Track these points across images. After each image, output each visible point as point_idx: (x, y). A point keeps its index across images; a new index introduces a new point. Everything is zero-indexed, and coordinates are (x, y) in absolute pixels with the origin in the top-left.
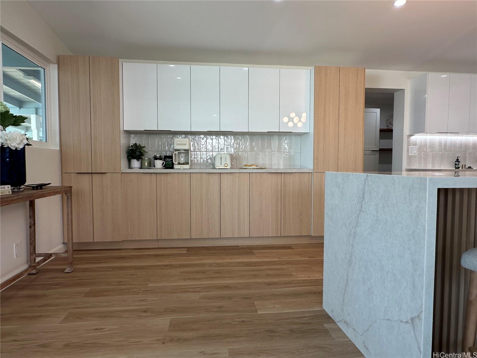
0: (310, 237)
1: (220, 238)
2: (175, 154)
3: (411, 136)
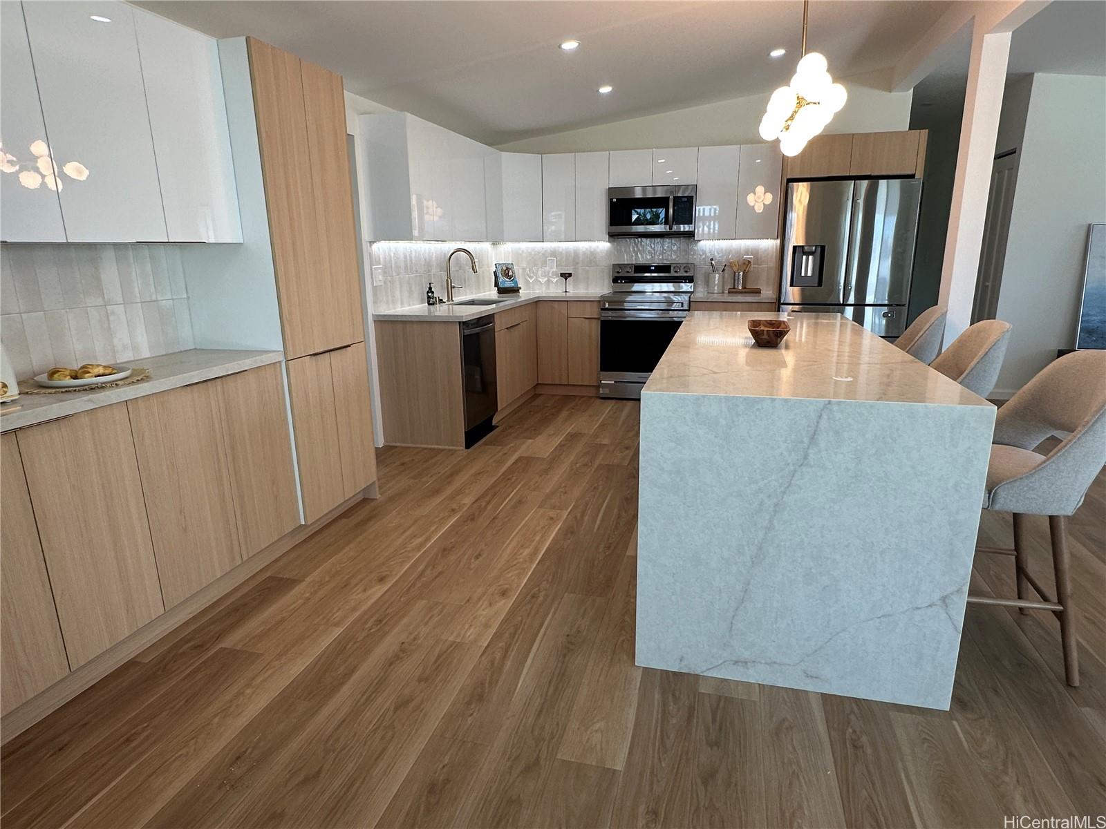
1: (72, 675)
3: (371, 243)
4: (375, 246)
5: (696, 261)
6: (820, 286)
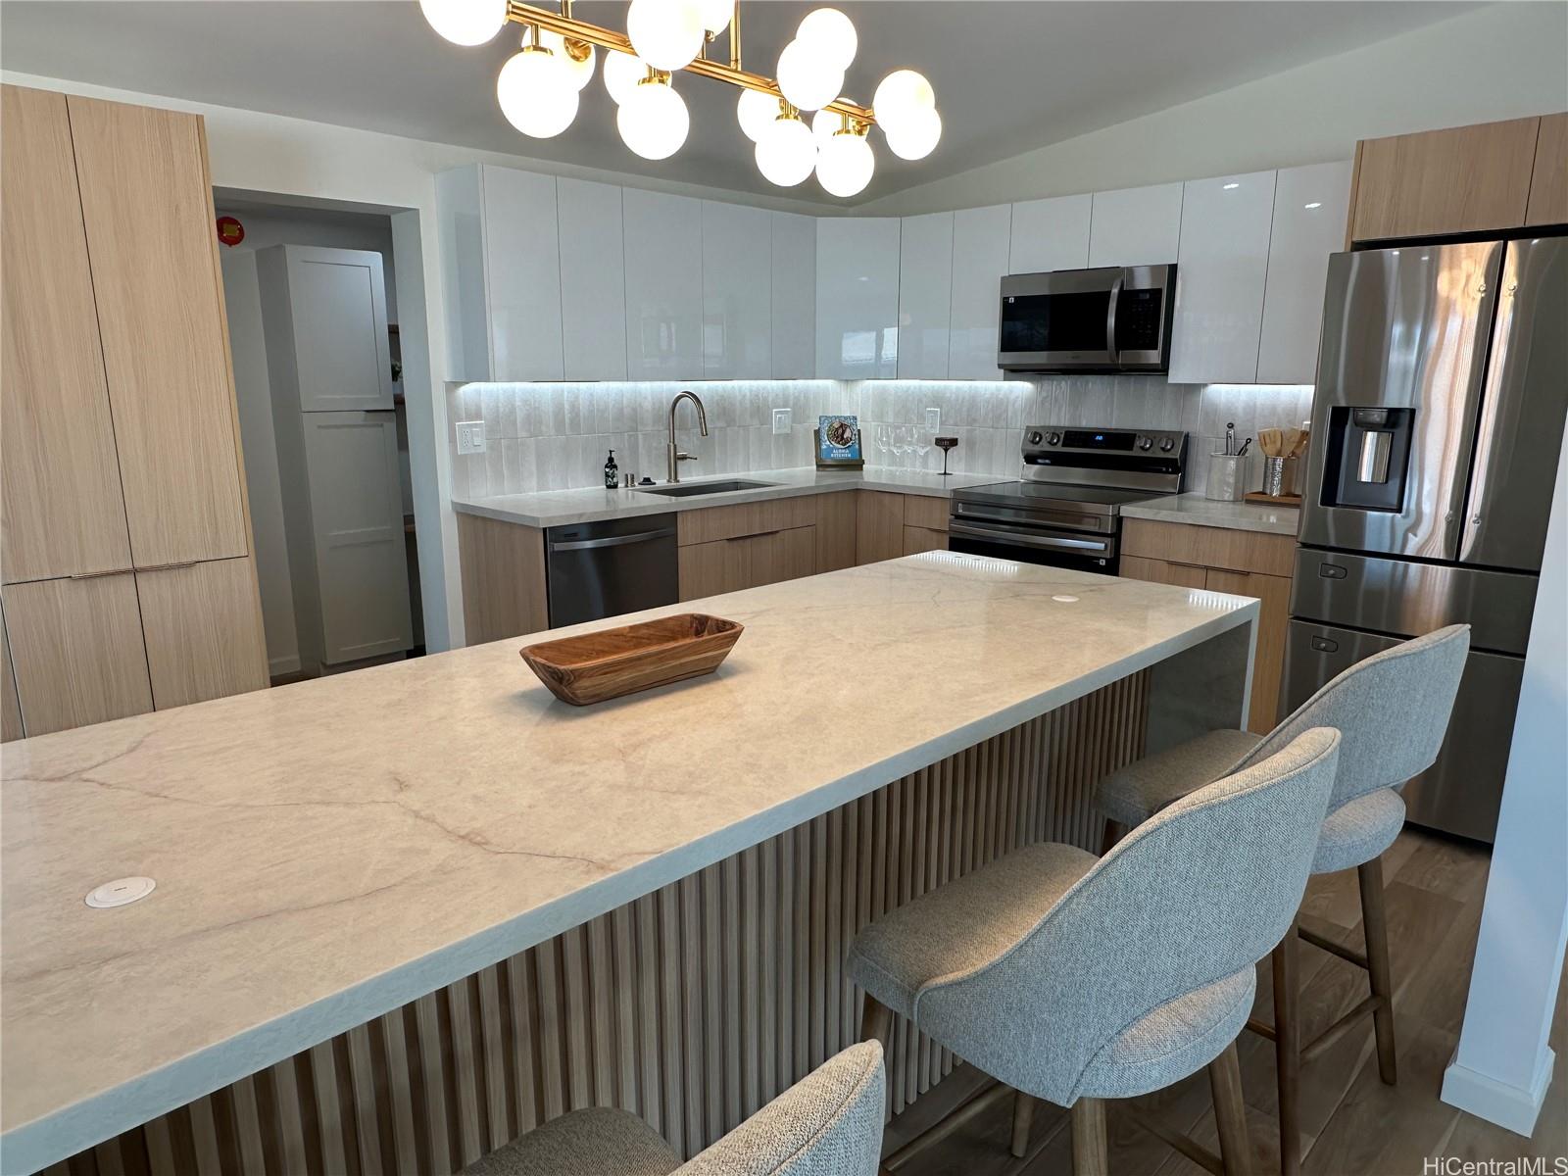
3: (454, 385)
4: (467, 392)
5: (1195, 426)
6: (1399, 510)
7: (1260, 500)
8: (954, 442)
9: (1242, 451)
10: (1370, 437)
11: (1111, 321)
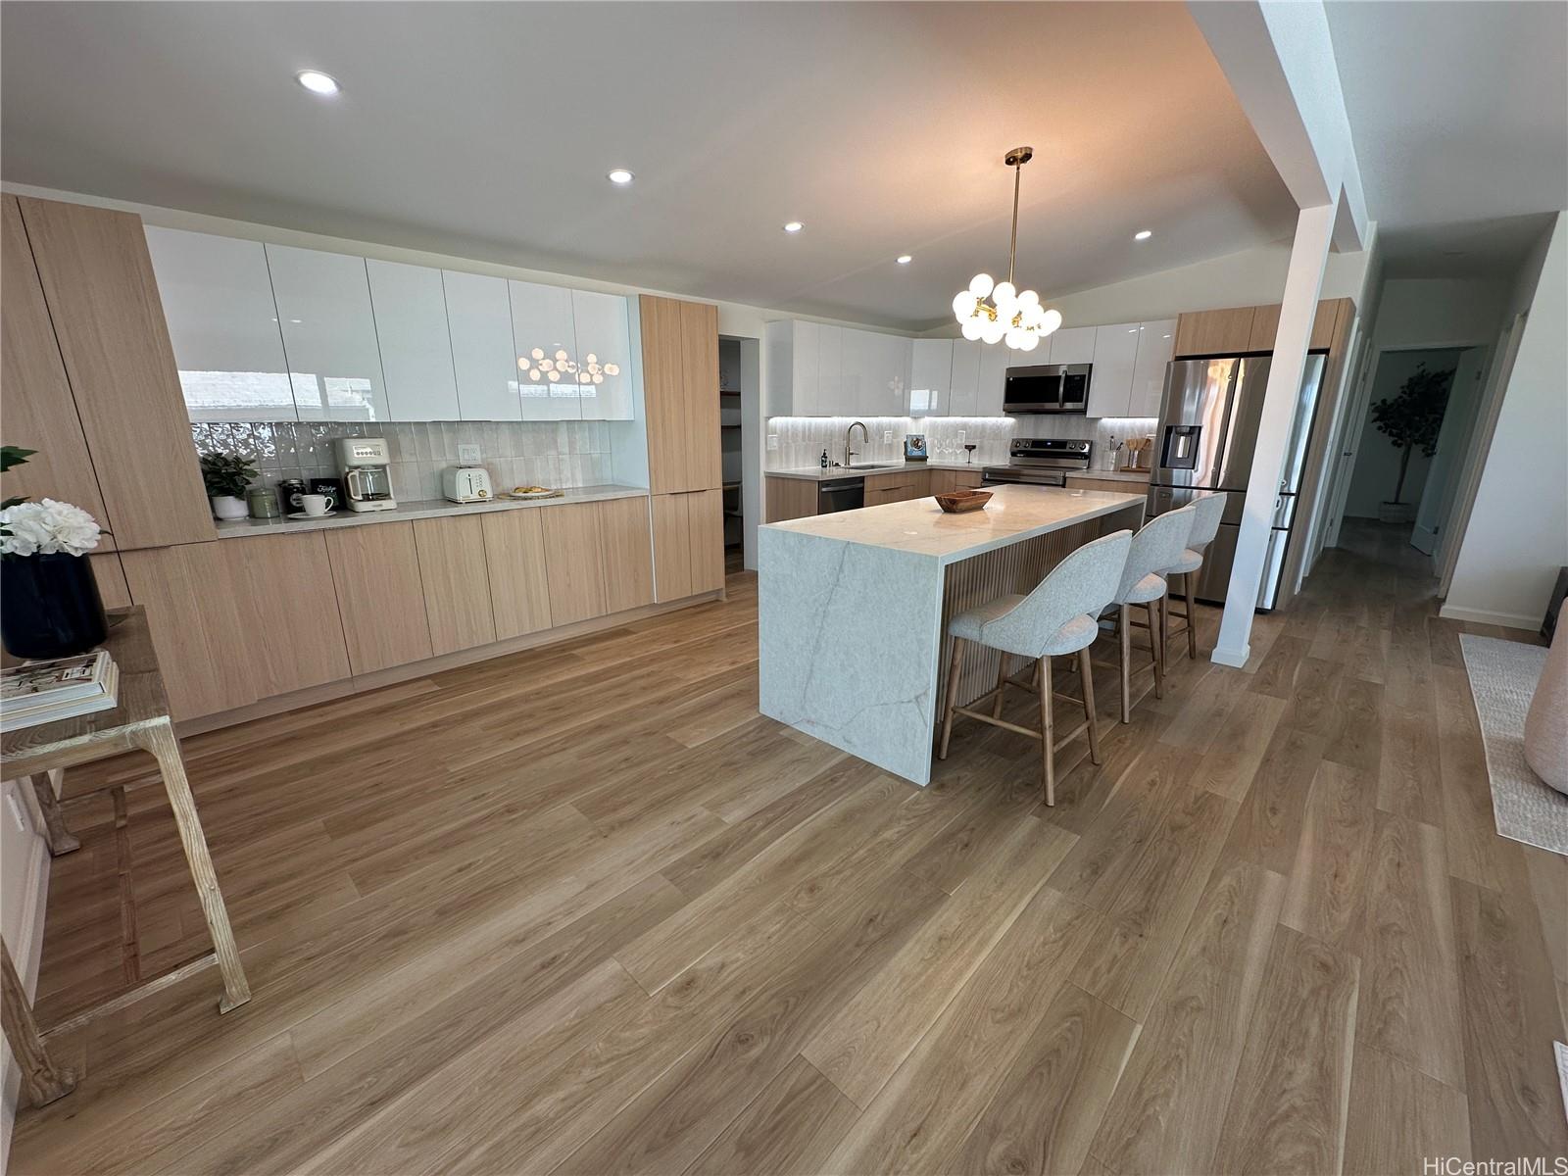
0: (653, 605)
1: (498, 643)
2: (353, 477)
3: (769, 418)
4: (772, 421)
5: (1095, 438)
6: (1193, 468)
7: (1126, 470)
8: (974, 447)
9: (1119, 448)
10: (1182, 438)
11: (1061, 389)
